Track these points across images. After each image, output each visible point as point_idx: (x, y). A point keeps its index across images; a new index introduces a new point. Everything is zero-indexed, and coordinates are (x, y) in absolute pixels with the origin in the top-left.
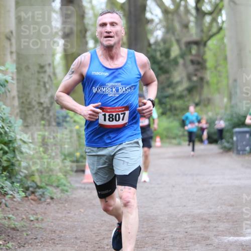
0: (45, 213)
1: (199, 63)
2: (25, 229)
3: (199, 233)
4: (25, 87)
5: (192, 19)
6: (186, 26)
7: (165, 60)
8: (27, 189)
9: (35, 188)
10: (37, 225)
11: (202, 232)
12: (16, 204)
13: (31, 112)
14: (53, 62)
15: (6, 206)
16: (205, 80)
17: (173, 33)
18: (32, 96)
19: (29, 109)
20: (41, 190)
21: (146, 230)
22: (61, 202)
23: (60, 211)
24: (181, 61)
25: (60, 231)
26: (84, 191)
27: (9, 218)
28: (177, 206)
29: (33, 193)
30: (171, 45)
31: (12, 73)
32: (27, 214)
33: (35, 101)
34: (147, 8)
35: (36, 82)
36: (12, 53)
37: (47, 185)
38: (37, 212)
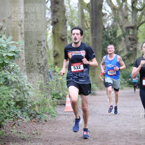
0: (41, 130)
1: (134, 40)
2: (29, 139)
3: (134, 142)
4: (29, 54)
5: (130, 13)
6: (126, 18)
7: (113, 38)
8: (31, 115)
9: (36, 115)
10: (37, 137)
11: (136, 141)
12: (24, 124)
13: (33, 69)
14: (46, 39)
15: (18, 125)
16: (138, 50)
17: (118, 22)
18: (34, 59)
19: (32, 67)
20: (39, 116)
21: (102, 140)
22: (51, 123)
23: (50, 128)
24: (123, 39)
25: (51, 141)
26: (65, 117)
27: (20, 133)
28: (121, 126)
29: (34, 117)
30: (117, 29)
31: (22, 46)
32: (31, 130)
33: (36, 62)
34: (103, 7)
35: (36, 51)
36: (22, 33)
37: (42, 113)
38: (37, 129)
